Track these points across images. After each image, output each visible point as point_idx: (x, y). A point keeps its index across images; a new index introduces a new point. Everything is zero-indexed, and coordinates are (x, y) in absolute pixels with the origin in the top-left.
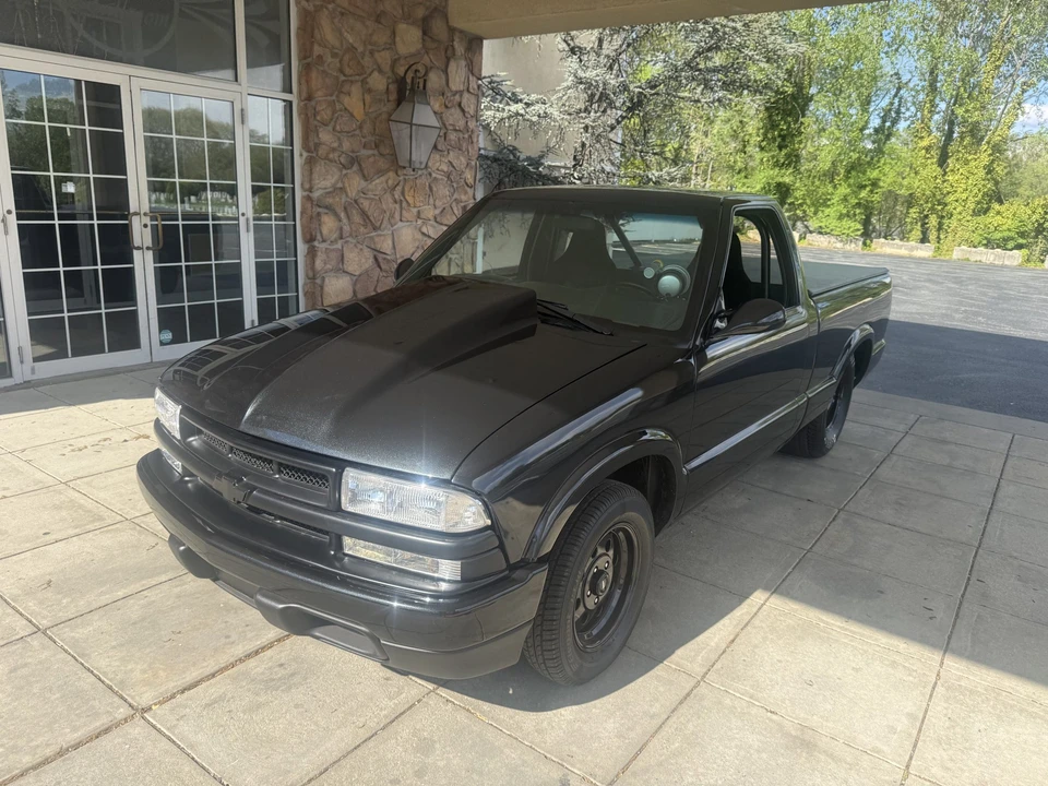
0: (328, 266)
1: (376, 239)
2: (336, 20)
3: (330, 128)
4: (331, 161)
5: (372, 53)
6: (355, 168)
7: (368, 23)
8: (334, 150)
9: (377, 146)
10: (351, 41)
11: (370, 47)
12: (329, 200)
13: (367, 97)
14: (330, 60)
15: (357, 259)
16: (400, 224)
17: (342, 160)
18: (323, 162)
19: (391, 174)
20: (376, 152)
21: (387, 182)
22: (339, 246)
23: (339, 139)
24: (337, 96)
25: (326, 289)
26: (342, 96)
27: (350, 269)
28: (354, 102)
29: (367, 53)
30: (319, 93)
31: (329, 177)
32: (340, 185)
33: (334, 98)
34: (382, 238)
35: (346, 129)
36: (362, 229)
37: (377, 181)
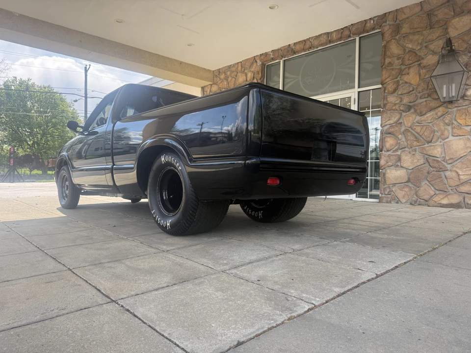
0: (390, 164)
1: (427, 149)
2: (401, 42)
3: (395, 94)
4: (394, 110)
5: (426, 47)
6: (412, 110)
7: (424, 32)
8: (395, 104)
9: (429, 95)
10: (411, 47)
11: (425, 44)
12: (392, 130)
13: (423, 71)
14: (396, 62)
15: (410, 160)
16: (451, 138)
17: (401, 108)
18: (389, 112)
19: (440, 109)
20: (429, 99)
21: (436, 114)
22: (399, 153)
23: (401, 98)
24: (400, 78)
25: (387, 175)
26: (403, 77)
27: (405, 165)
28: (412, 77)
29: (424, 48)
30: (388, 80)
31: (393, 118)
32: (401, 121)
33: (399, 79)
34: (432, 147)
35: (405, 92)
36: (415, 143)
37: (428, 115)
